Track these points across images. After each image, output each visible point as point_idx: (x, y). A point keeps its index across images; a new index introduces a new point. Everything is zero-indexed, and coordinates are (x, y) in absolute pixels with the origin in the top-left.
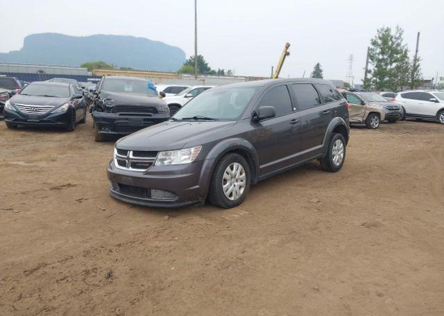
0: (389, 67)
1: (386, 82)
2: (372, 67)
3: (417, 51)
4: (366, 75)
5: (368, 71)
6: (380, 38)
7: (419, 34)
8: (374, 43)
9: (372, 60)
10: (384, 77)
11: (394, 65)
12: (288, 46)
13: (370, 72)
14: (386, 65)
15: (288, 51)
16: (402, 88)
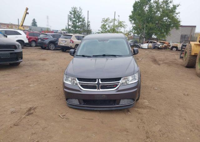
0: (77, 24)
1: (77, 30)
2: (70, 23)
3: (88, 18)
4: (68, 27)
5: (69, 25)
6: (73, 11)
7: (88, 11)
8: (71, 13)
9: (71, 20)
10: (76, 28)
11: (80, 23)
12: (27, 9)
13: (70, 25)
14: (77, 23)
15: (27, 12)
16: (84, 33)
